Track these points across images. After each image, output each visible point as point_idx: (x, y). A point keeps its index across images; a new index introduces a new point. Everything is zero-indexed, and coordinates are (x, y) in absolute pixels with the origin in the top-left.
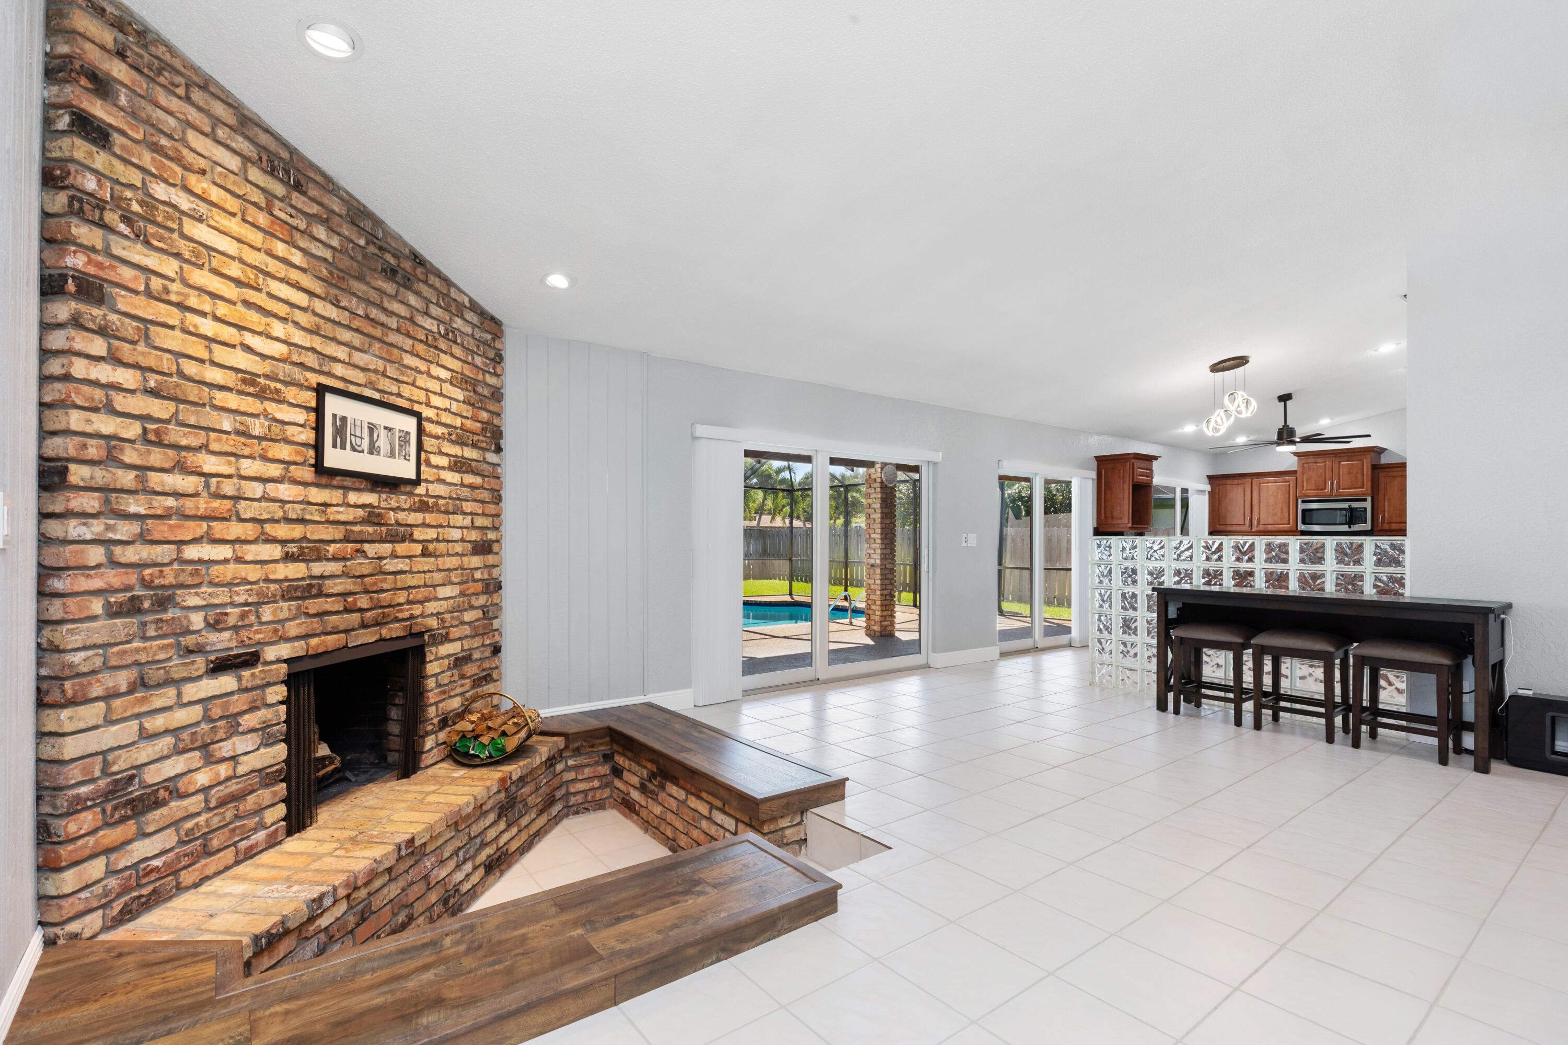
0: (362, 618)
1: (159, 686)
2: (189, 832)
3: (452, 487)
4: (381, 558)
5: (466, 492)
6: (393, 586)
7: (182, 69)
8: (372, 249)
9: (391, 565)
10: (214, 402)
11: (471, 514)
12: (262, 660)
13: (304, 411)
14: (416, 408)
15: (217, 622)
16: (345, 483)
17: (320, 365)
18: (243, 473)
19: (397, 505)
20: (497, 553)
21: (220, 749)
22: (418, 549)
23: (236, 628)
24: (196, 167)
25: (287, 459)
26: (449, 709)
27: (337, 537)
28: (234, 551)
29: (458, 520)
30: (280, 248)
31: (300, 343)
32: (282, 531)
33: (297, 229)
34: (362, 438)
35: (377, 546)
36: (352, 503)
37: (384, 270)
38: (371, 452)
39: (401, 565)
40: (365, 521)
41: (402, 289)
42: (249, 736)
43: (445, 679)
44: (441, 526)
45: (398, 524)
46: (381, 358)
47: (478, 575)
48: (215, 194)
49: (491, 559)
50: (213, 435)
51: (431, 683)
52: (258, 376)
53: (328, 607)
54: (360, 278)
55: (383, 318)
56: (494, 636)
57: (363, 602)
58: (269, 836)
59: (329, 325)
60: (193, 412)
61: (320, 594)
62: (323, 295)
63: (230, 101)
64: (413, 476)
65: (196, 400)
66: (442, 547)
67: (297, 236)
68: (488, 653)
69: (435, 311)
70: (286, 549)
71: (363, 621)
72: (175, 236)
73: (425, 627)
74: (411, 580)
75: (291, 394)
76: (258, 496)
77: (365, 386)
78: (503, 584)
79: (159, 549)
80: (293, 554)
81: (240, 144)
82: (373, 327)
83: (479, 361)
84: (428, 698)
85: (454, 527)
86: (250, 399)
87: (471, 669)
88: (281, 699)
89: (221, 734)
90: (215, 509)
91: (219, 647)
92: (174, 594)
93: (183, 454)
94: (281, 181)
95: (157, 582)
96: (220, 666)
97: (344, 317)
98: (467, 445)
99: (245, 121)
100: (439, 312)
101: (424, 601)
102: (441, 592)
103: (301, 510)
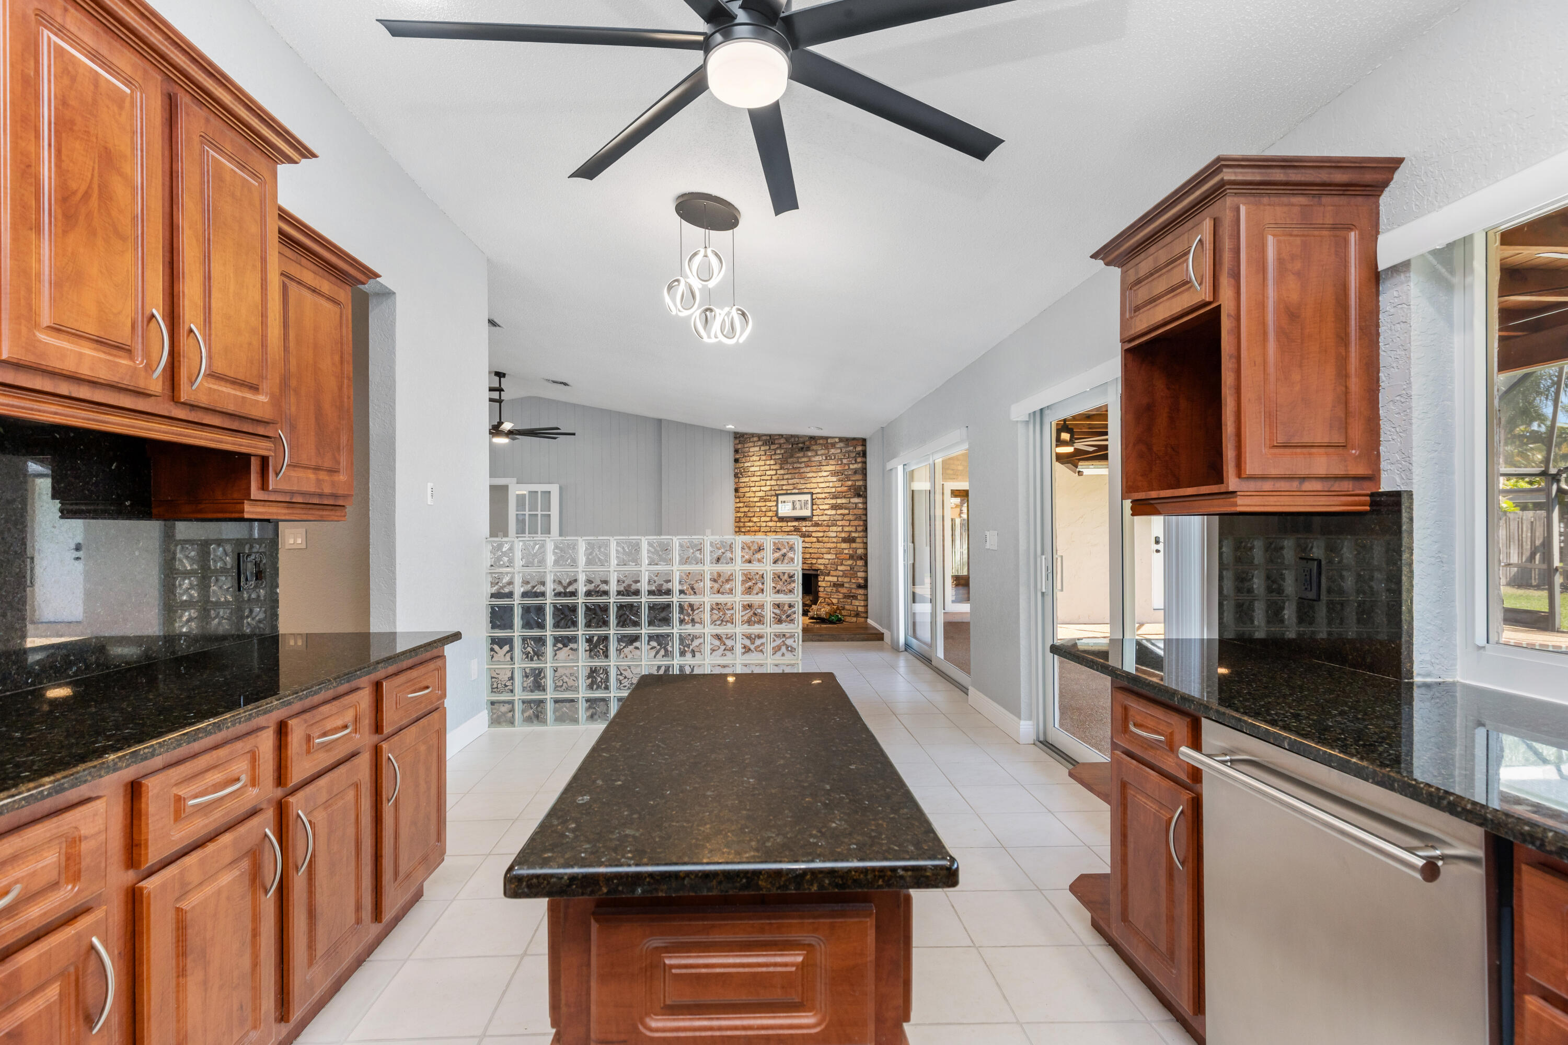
3: (830, 517)
5: (839, 518)
8: (794, 446)
10: (756, 505)
11: (841, 526)
13: (774, 502)
14: (812, 491)
16: (787, 520)
17: (779, 488)
18: (761, 521)
19: (806, 525)
20: (861, 543)
22: (815, 540)
26: (831, 602)
29: (834, 529)
30: (768, 462)
31: (774, 484)
33: (773, 454)
34: (790, 506)
36: (789, 526)
37: (799, 449)
38: (792, 509)
40: (793, 531)
41: (805, 452)
43: (829, 590)
45: (806, 531)
46: (800, 478)
47: (846, 551)
50: (756, 513)
51: (821, 589)
54: (792, 456)
55: (799, 465)
56: (858, 580)
59: (782, 476)
60: (752, 509)
62: (780, 469)
64: (810, 514)
65: (753, 506)
66: (826, 539)
67: (772, 457)
68: (854, 586)
69: (820, 452)
72: (748, 472)
73: (818, 568)
74: (811, 551)
75: (772, 498)
76: (765, 526)
77: (793, 489)
82: (795, 470)
83: (845, 461)
84: (820, 593)
85: (832, 531)
86: (763, 503)
87: (844, 590)
93: (751, 518)
94: (768, 445)
97: (785, 471)
98: (840, 498)
99: (759, 436)
100: (823, 452)
101: (817, 559)
102: (826, 556)
103: (775, 528)
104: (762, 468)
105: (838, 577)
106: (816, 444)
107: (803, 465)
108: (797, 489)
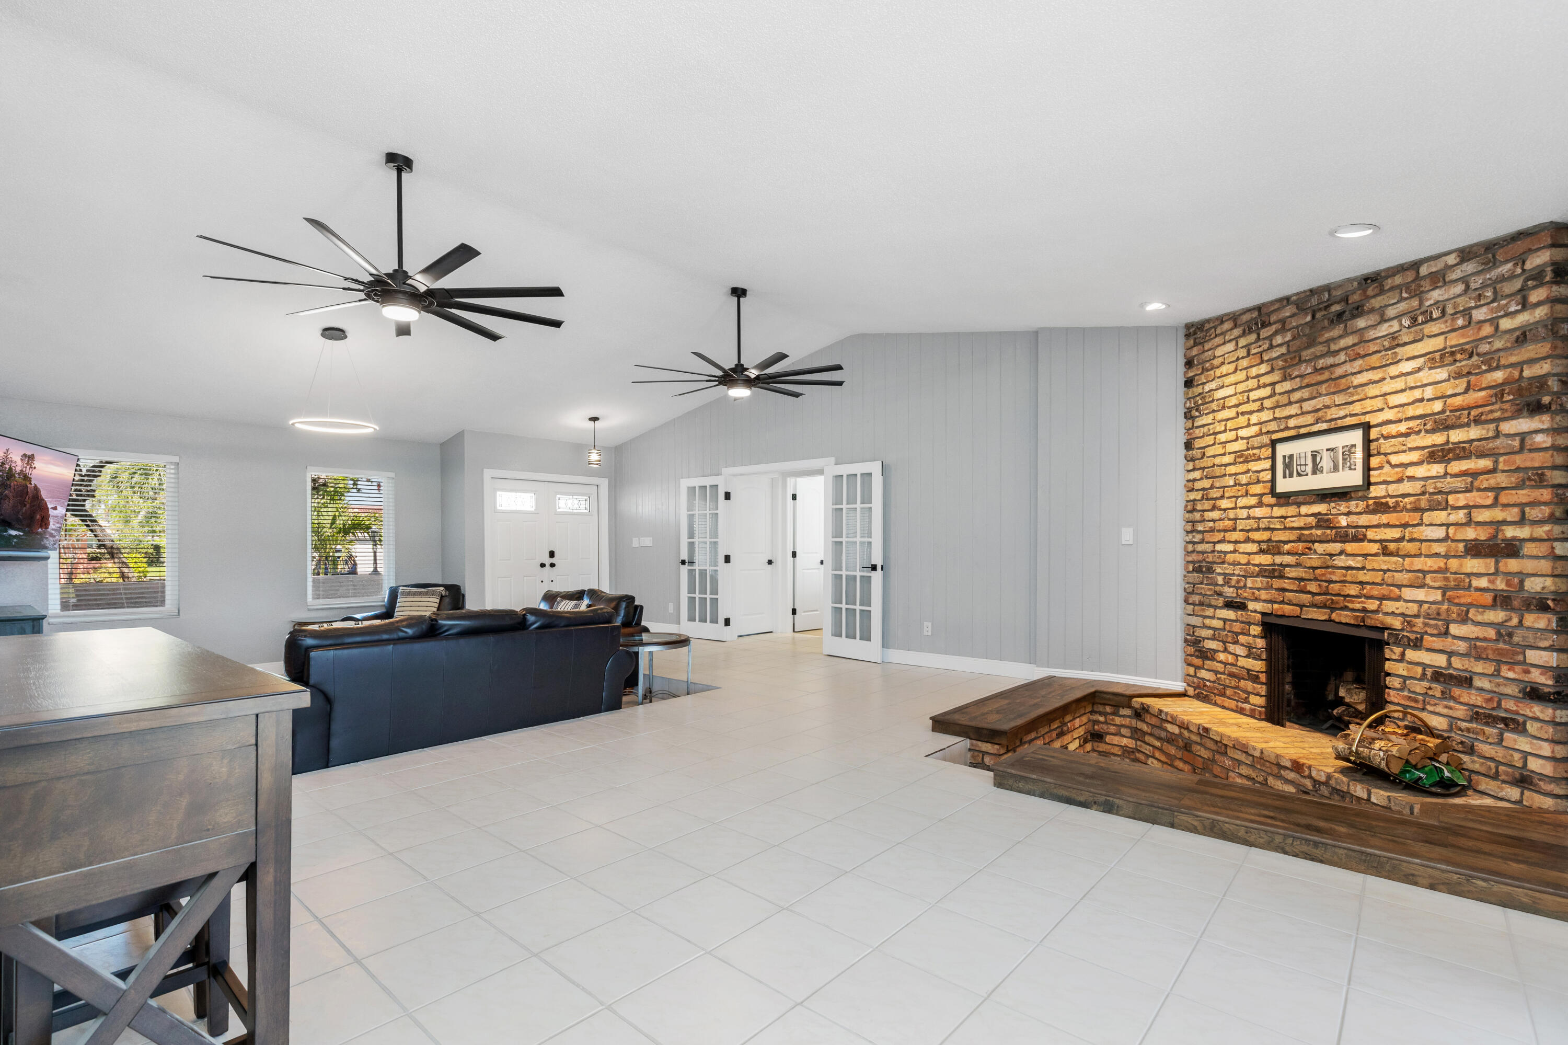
0: (1312, 599)
3: (1424, 482)
4: (1331, 555)
5: (1456, 483)
6: (1344, 579)
7: (1213, 325)
8: (1318, 315)
9: (1340, 561)
10: (1227, 473)
11: (1465, 507)
12: (1247, 608)
13: (1266, 460)
14: (1366, 418)
15: (1227, 582)
16: (1298, 500)
17: (1280, 426)
18: (1237, 506)
19: (1347, 510)
21: (1230, 647)
22: (1375, 548)
23: (1236, 588)
24: (1219, 364)
25: (1259, 492)
27: (1291, 539)
28: (1235, 547)
29: (1441, 516)
30: (1254, 371)
32: (1256, 536)
33: (1266, 350)
34: (1306, 465)
35: (1328, 545)
36: (1303, 514)
37: (1333, 321)
38: (1314, 473)
39: (1351, 563)
40: (1314, 526)
41: (1349, 322)
42: (1242, 648)
43: (1419, 687)
44: (1410, 525)
45: (1350, 526)
46: (1329, 394)
47: (1483, 583)
48: (1225, 370)
49: (1510, 564)
50: (1226, 489)
51: (1392, 681)
52: (1245, 450)
53: (1286, 586)
54: (1312, 343)
55: (1330, 361)
56: (1527, 672)
57: (1313, 587)
59: (1286, 396)
60: (1219, 481)
61: (1282, 576)
62: (1280, 379)
63: (1230, 317)
65: (1220, 474)
67: (1264, 355)
68: (1512, 690)
69: (1392, 311)
70: (1259, 547)
71: (1315, 602)
72: (1211, 403)
73: (1382, 623)
74: (1362, 576)
75: (1263, 453)
76: (1246, 517)
77: (1314, 423)
79: (1208, 545)
80: (1264, 549)
81: (1236, 332)
82: (1320, 374)
84: (1389, 694)
85: (1431, 525)
86: (1241, 465)
87: (1472, 697)
88: (1259, 634)
89: (1230, 640)
90: (1226, 526)
91: (1228, 595)
92: (1213, 566)
93: (1215, 501)
94: (1254, 331)
95: (1207, 560)
96: (1229, 605)
97: (1297, 383)
98: (1458, 427)
99: (1236, 318)
100: (1403, 307)
101: (1382, 598)
102: (1408, 593)
103: (1269, 522)
104: (1241, 388)
105: (1450, 654)
106: (1382, 291)
107: (1342, 357)
108: (1326, 421)
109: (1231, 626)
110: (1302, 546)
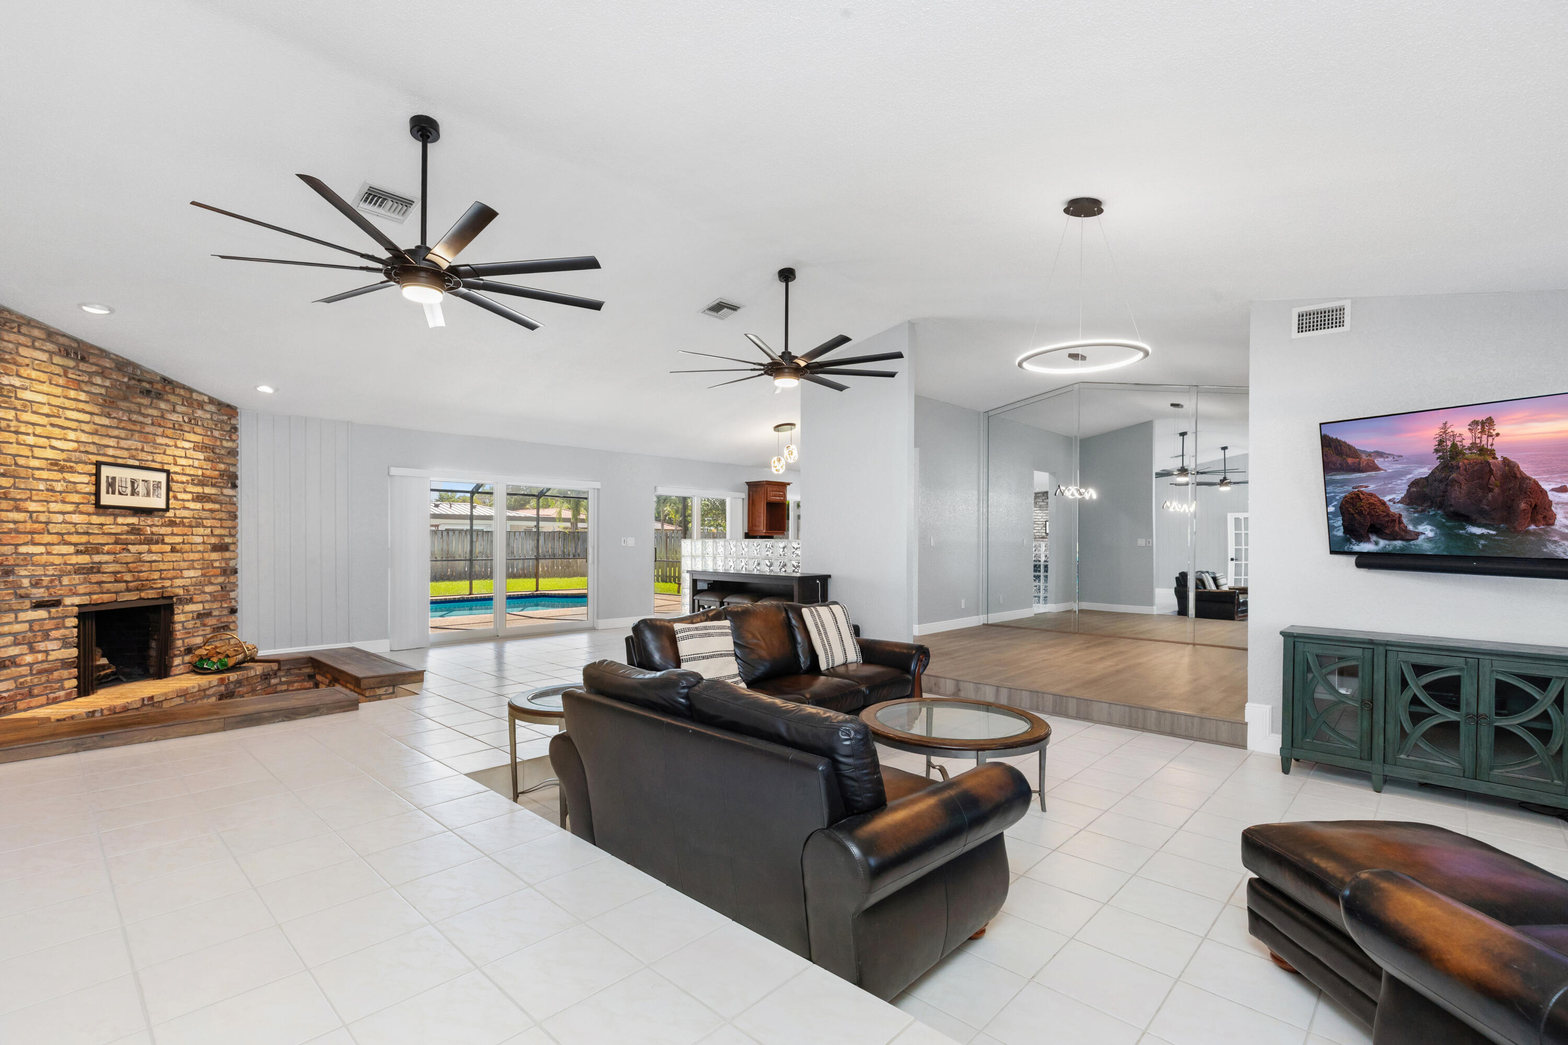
0: (127, 586)
1: (6, 611)
2: (22, 683)
3: (195, 512)
4: (140, 553)
5: (207, 514)
6: (149, 569)
7: (16, 320)
8: (133, 382)
9: (147, 557)
10: (35, 476)
11: (211, 527)
12: (62, 604)
13: (88, 476)
14: (166, 467)
15: (37, 584)
16: (115, 513)
17: (98, 450)
18: (51, 510)
19: (152, 523)
20: (234, 551)
21: (39, 646)
22: (168, 548)
23: (47, 588)
24: (24, 364)
25: (77, 501)
26: (193, 643)
27: (110, 542)
28: (46, 549)
29: (201, 530)
30: (72, 394)
31: (85, 440)
32: (75, 539)
33: (83, 381)
34: (126, 487)
35: (137, 546)
36: (120, 523)
37: (142, 392)
38: (132, 494)
39: (154, 558)
40: (128, 533)
41: (155, 401)
42: (55, 642)
43: (190, 625)
44: (186, 535)
45: (152, 533)
46: (140, 442)
47: (217, 564)
48: (34, 374)
49: (227, 555)
50: (34, 492)
51: (178, 627)
52: (60, 461)
53: (104, 579)
54: (125, 399)
55: (141, 419)
56: (230, 602)
57: (128, 577)
58: (67, 694)
59: (104, 428)
60: (23, 482)
61: (99, 572)
62: (100, 413)
63: (42, 327)
64: (163, 506)
65: (25, 476)
66: (187, 547)
67: (83, 385)
68: (225, 612)
69: (179, 408)
70: (77, 548)
71: (127, 588)
72: (13, 399)
73: (173, 593)
74: (162, 566)
75: (80, 467)
76: (60, 521)
77: (129, 458)
78: (239, 571)
79: (6, 548)
80: (81, 551)
81: (49, 346)
82: (133, 425)
83: (216, 433)
84: (176, 635)
85: (197, 535)
86: (55, 473)
87: (211, 621)
88: (74, 625)
89: (39, 639)
90: (34, 529)
91: (38, 596)
92: (14, 569)
93: (18, 502)
94: (72, 359)
95: (5, 563)
96: (38, 605)
97: (114, 423)
98: (208, 486)
99: (51, 334)
100: (184, 409)
101: (172, 579)
102: (186, 573)
103: (87, 527)
107: (149, 420)
108: (138, 460)
109: (41, 625)
110: (120, 548)
